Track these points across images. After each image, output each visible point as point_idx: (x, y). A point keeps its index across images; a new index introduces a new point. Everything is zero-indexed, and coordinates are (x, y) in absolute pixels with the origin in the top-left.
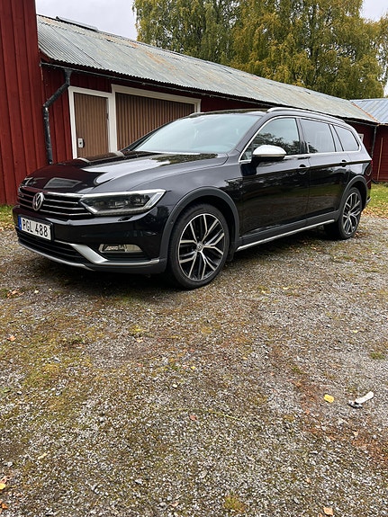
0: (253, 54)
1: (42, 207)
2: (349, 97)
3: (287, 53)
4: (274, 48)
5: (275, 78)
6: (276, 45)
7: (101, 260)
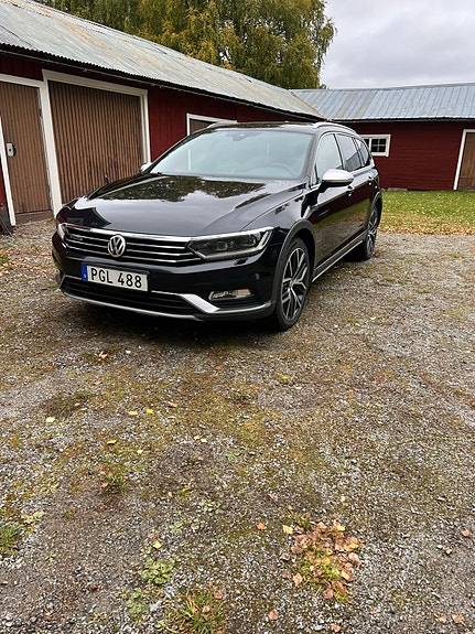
0: (167, 24)
1: (126, 253)
2: (285, 86)
3: (210, 26)
4: (193, 18)
5: (198, 56)
6: (196, 14)
7: (211, 309)
